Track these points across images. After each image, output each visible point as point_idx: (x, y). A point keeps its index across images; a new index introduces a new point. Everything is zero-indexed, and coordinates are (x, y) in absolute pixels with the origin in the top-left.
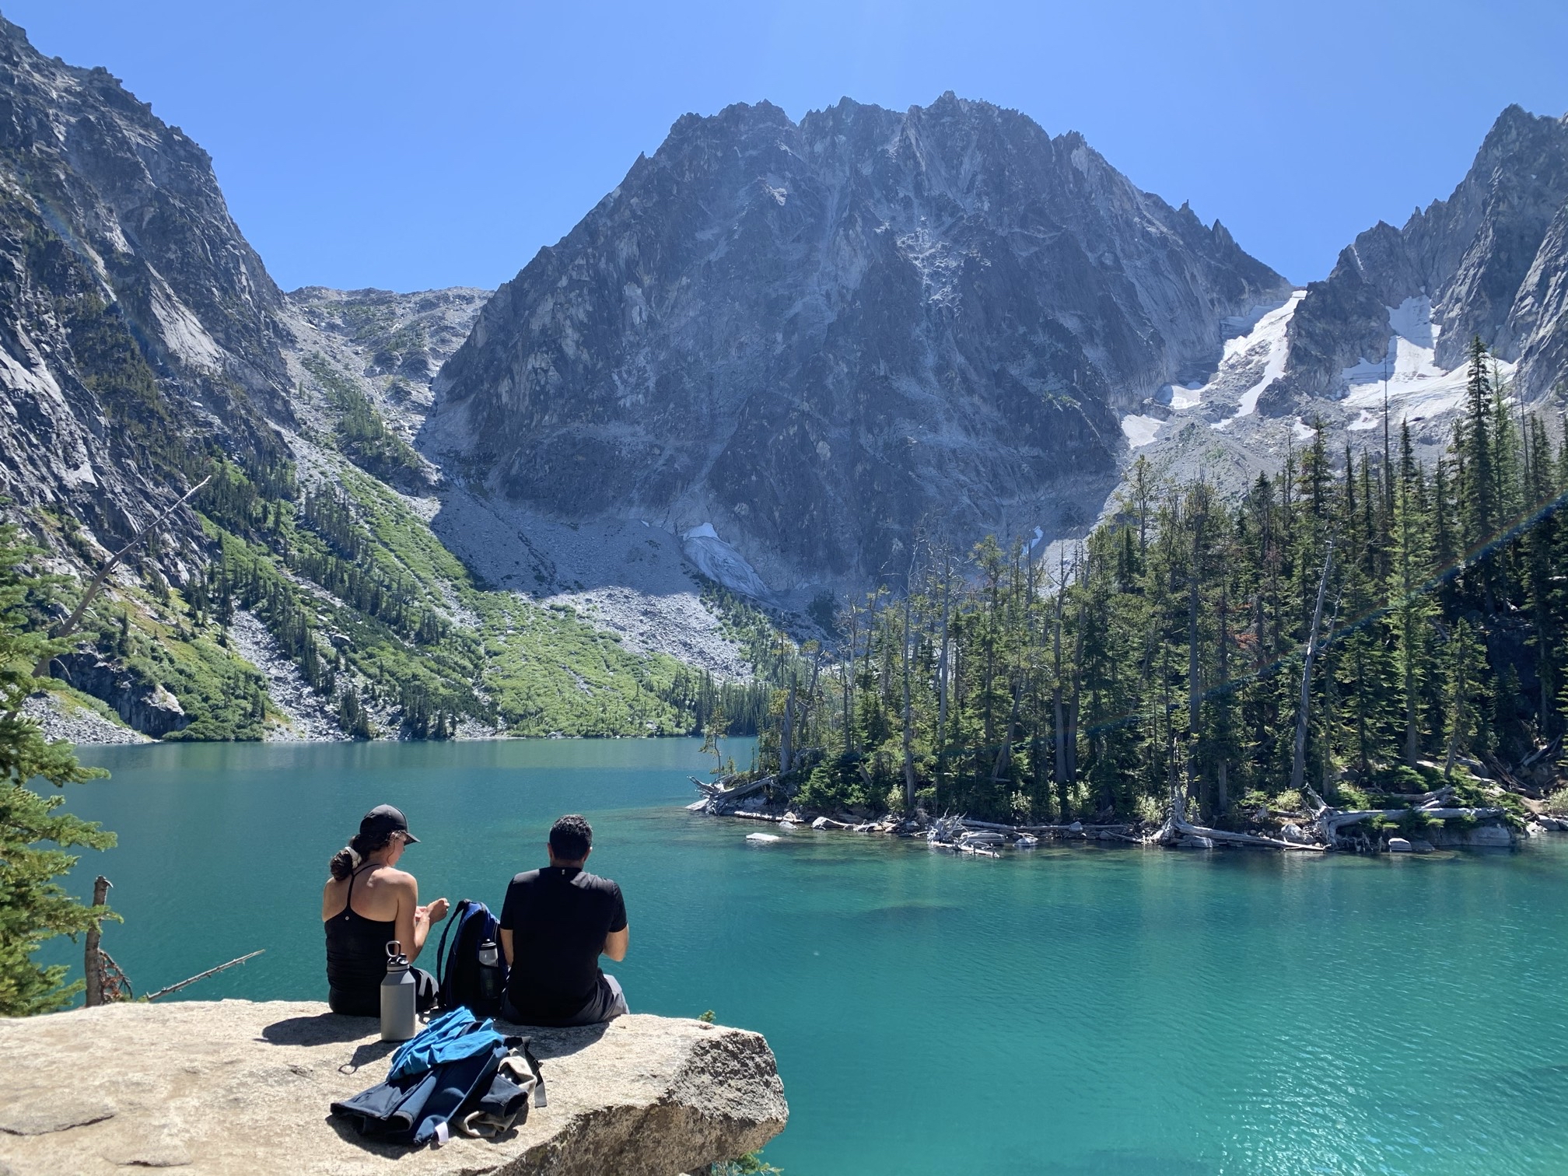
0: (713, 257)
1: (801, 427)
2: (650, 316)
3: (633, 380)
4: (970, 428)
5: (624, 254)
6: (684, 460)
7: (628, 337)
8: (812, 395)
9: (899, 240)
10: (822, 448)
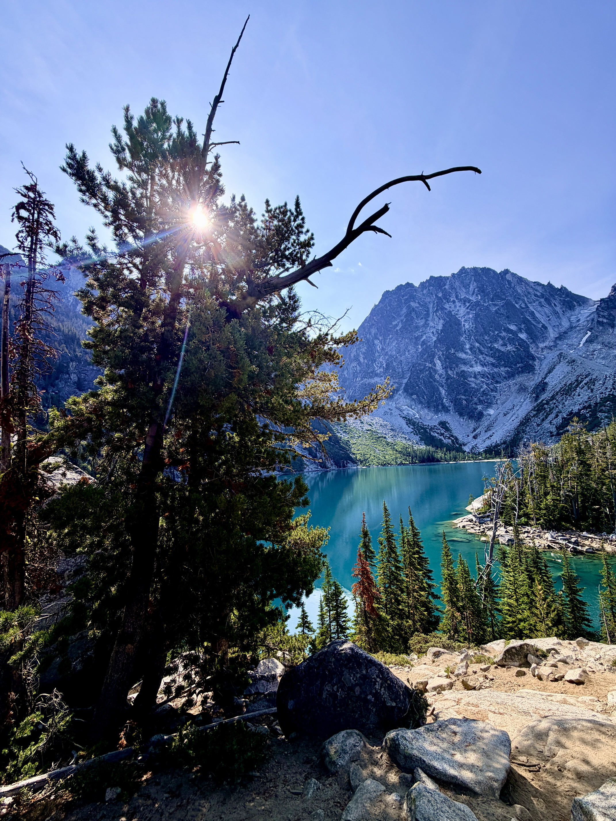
0: (398, 328)
1: (430, 371)
2: (382, 347)
3: (379, 365)
4: (483, 365)
5: (373, 332)
8: (432, 362)
9: (453, 313)
10: (437, 376)
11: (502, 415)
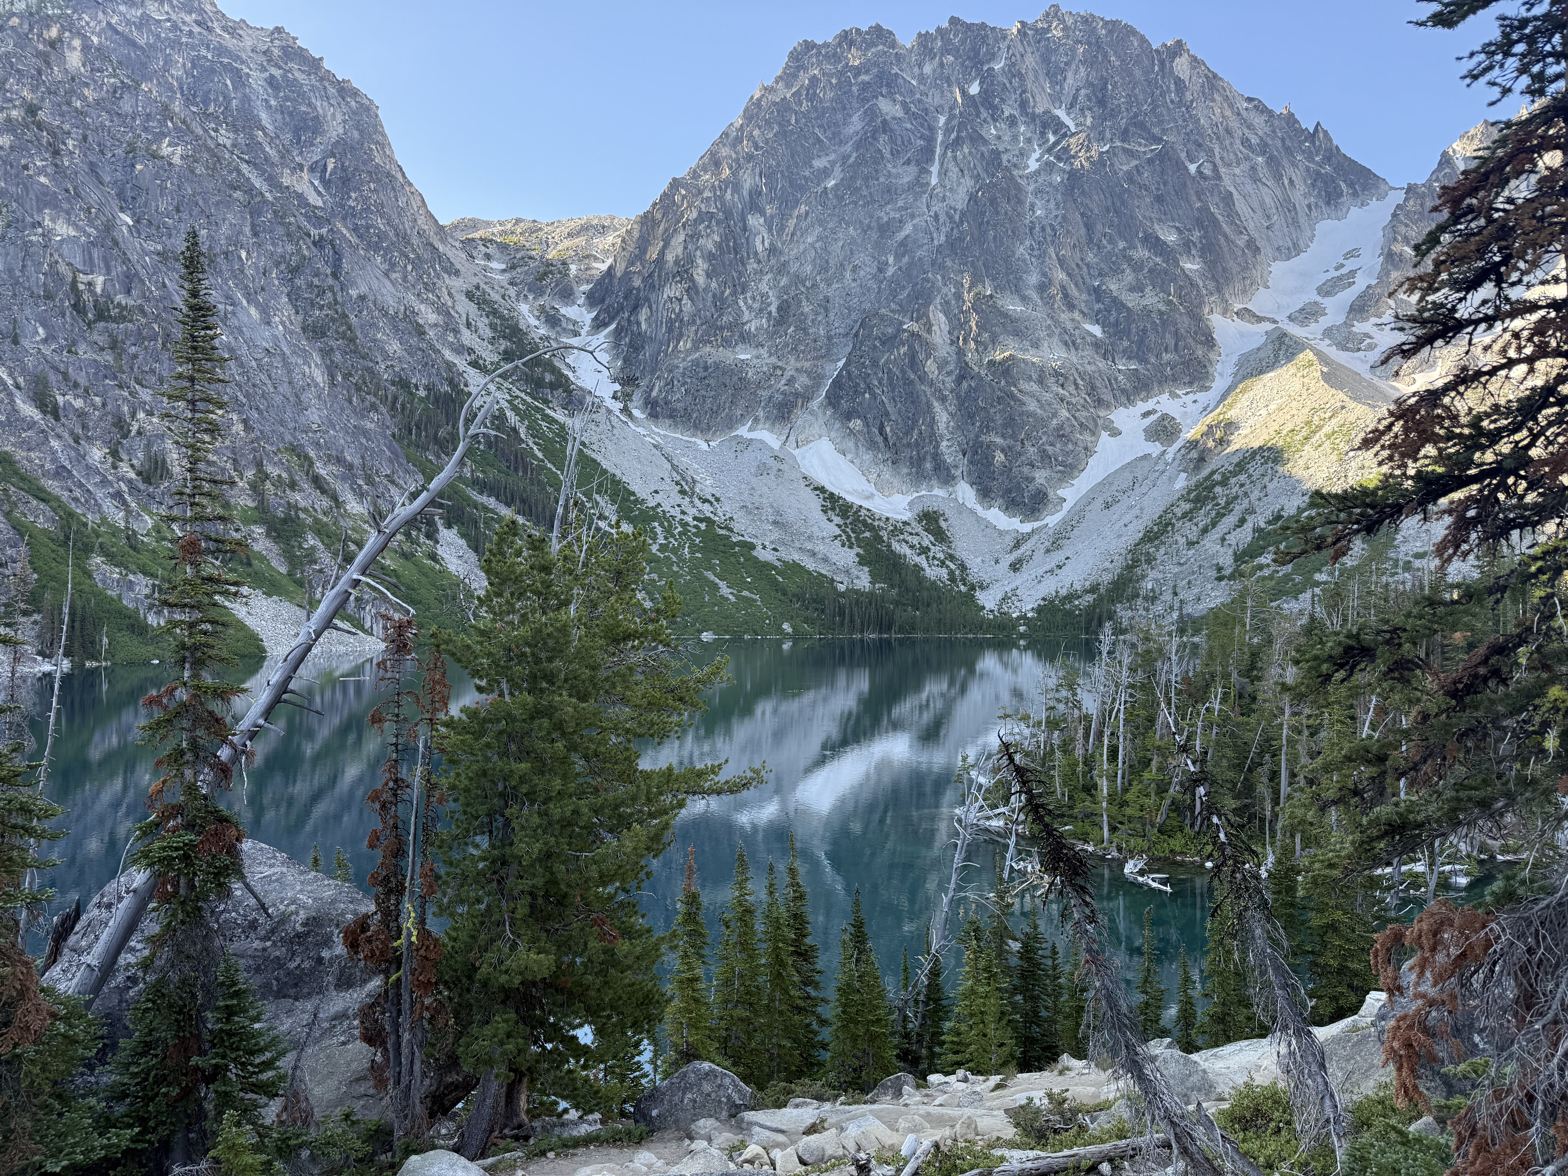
0: (829, 184)
1: (911, 347)
2: (771, 244)
3: (756, 306)
4: (1070, 344)
5: (747, 186)
6: (803, 381)
7: (752, 265)
8: (921, 316)
9: (1005, 157)
10: (931, 367)
11: (1098, 504)
